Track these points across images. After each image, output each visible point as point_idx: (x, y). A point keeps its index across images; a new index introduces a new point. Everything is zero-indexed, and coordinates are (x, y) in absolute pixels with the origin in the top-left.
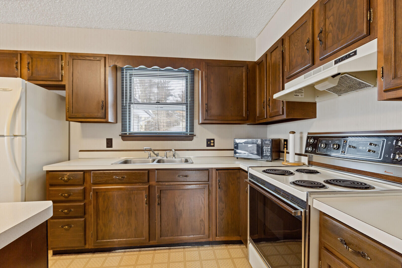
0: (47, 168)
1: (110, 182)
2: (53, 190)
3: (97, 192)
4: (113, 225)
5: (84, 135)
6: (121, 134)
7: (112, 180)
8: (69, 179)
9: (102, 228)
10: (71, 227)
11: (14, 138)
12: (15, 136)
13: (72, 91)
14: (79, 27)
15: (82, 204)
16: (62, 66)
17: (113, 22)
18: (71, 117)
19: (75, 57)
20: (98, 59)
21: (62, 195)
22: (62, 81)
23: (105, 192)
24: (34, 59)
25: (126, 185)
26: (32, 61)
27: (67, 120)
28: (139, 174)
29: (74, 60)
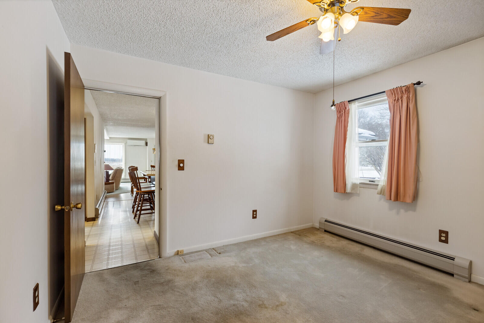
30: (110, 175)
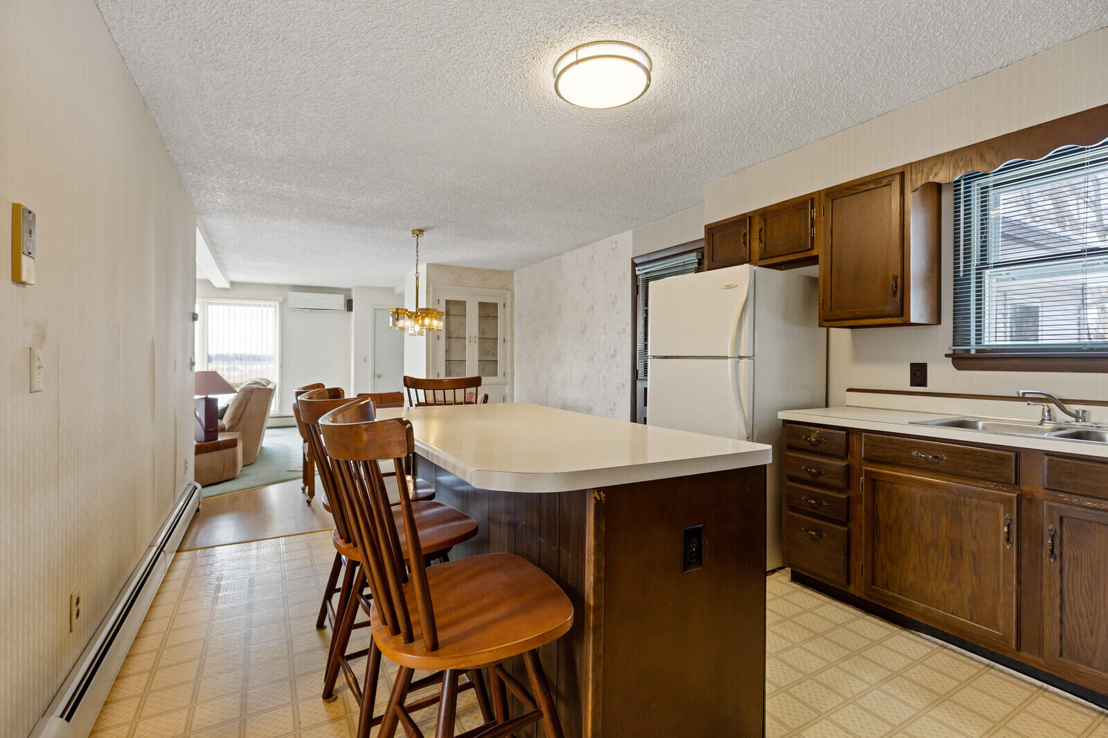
0: (783, 415)
1: (903, 463)
2: (793, 457)
3: (874, 480)
4: (912, 566)
5: (859, 356)
6: (951, 352)
7: (908, 459)
8: (819, 441)
9: (884, 562)
10: (821, 536)
11: (738, 361)
12: (741, 357)
13: (829, 266)
14: (845, 130)
15: (844, 497)
16: (812, 219)
17: (919, 85)
18: (829, 319)
19: (836, 194)
20: (885, 182)
21: (806, 469)
22: (812, 248)
23: (892, 483)
24: (768, 220)
25: (945, 478)
26: (765, 226)
27: (820, 326)
28: (985, 457)
29: (835, 201)
30: (224, 410)
